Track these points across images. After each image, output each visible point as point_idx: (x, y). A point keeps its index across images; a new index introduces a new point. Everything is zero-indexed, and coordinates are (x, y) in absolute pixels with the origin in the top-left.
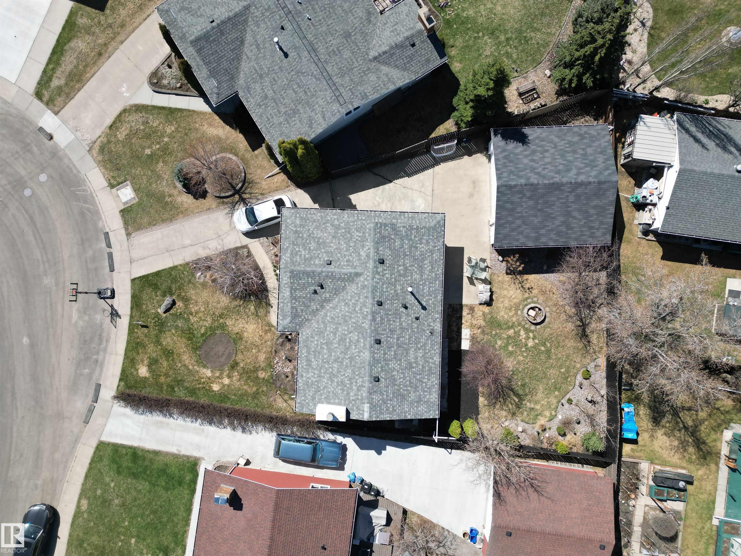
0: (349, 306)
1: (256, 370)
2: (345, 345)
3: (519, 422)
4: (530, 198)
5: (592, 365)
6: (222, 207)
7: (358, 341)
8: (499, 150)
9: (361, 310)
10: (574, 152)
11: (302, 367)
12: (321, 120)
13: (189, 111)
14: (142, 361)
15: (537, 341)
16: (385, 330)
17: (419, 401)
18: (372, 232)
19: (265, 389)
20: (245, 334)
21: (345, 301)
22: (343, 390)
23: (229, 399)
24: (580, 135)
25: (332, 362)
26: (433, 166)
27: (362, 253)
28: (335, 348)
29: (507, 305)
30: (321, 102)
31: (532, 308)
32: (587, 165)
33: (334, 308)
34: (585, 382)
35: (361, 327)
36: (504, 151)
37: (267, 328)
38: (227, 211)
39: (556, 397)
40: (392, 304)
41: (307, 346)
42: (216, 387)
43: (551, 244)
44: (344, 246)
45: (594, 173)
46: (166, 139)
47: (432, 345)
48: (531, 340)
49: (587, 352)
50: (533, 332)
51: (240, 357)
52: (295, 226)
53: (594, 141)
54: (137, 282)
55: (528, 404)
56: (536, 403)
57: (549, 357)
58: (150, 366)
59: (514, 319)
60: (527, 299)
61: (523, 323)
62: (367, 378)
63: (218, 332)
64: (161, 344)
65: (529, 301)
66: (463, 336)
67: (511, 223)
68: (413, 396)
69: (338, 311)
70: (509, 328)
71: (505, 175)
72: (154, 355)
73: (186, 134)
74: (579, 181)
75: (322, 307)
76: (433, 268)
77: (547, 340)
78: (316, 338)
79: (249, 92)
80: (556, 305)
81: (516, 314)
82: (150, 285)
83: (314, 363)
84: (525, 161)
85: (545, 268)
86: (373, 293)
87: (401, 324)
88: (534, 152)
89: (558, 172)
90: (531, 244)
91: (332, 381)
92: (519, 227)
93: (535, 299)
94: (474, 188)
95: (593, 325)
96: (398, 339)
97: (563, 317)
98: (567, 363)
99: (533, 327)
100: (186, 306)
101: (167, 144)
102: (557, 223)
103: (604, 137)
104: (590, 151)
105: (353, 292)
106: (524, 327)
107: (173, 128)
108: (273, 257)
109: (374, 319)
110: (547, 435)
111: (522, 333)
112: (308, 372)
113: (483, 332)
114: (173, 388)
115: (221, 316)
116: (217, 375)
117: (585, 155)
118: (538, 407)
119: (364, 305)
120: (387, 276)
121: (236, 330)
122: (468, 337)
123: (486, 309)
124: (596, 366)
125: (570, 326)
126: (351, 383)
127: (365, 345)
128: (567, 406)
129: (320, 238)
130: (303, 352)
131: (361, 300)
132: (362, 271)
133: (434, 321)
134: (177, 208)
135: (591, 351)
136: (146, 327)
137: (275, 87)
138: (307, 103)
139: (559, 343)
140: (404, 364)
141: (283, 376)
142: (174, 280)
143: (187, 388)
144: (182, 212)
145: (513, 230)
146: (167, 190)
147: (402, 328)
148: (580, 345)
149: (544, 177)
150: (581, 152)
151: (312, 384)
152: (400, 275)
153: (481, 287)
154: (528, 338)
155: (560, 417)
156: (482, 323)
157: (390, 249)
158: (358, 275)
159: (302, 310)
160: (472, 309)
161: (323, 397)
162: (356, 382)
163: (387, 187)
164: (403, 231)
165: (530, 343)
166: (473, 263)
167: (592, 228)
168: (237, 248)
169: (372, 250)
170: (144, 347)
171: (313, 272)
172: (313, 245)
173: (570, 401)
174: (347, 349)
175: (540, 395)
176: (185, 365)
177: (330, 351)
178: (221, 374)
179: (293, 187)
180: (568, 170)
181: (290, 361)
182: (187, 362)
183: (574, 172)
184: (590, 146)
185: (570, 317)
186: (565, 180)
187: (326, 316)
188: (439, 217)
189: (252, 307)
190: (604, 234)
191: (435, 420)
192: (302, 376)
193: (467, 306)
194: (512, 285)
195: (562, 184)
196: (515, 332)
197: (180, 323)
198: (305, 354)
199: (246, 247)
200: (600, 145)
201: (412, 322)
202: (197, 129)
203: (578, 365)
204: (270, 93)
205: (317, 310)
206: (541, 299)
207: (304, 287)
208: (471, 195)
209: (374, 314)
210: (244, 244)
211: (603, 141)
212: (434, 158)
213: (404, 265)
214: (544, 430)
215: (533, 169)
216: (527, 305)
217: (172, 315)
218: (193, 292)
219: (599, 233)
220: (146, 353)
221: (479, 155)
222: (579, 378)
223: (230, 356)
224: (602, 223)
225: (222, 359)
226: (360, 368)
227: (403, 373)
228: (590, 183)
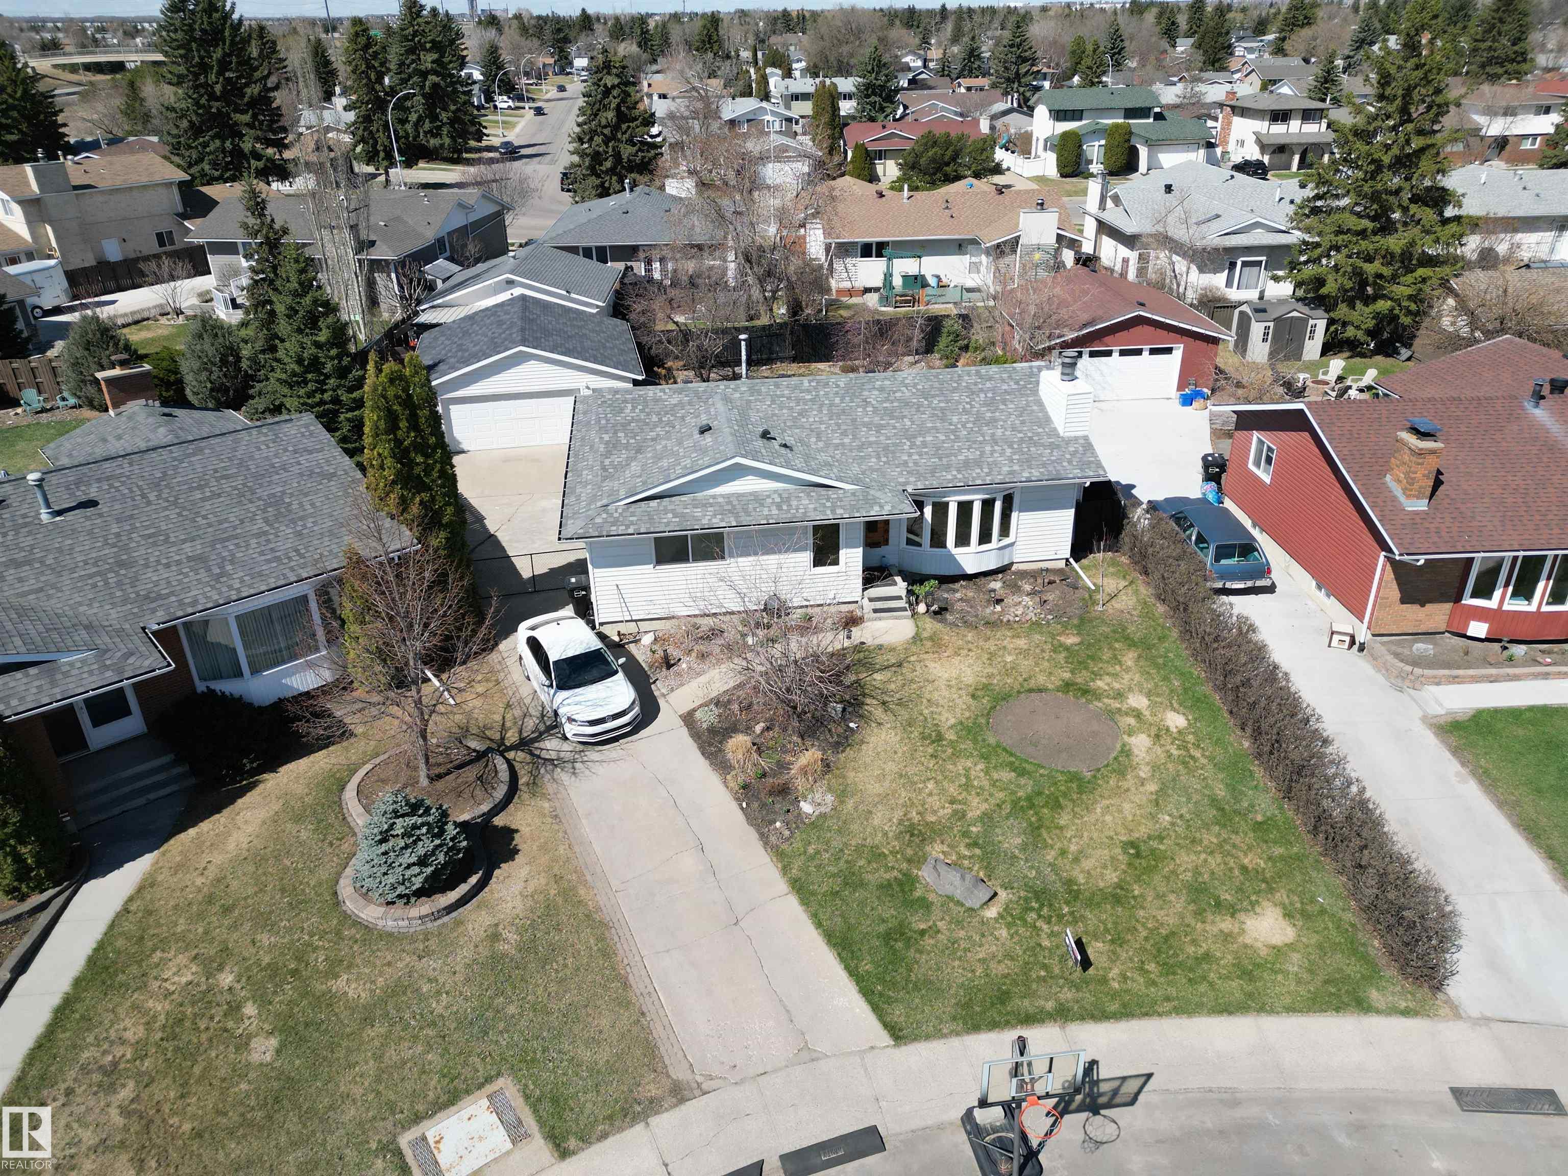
1: (1061, 648)
2: (900, 408)
11: (988, 474)
14: (1227, 937)
19: (1106, 629)
21: (795, 418)
25: (951, 424)
28: (913, 423)
41: (933, 472)
42: (1176, 721)
46: (225, 980)
54: (898, 1013)
58: (1230, 909)
63: (992, 741)
64: (1123, 887)
69: (823, 427)
72: (1178, 902)
73: (227, 911)
78: (905, 458)
79: (160, 597)
82: (895, 958)
91: (995, 420)
100: (938, 831)
101: (247, 975)
105: (769, 406)
107: (182, 962)
115: (934, 739)
116: (1132, 721)
121: (963, 701)
126: (983, 391)
130: (949, 477)
131: (786, 392)
137: (177, 536)
138: (258, 476)
141: (1048, 605)
142: (849, 882)
143: (1233, 790)
151: (1018, 451)
161: (1040, 430)
162: (975, 384)
170: (1166, 941)
174: (906, 403)
176: (1157, 804)
177: (922, 432)
178: (1122, 714)
189: (879, 677)
197: (1011, 841)
198: (955, 473)
205: (831, 456)
210: (676, 721)
220: (1188, 930)
225: (1078, 718)
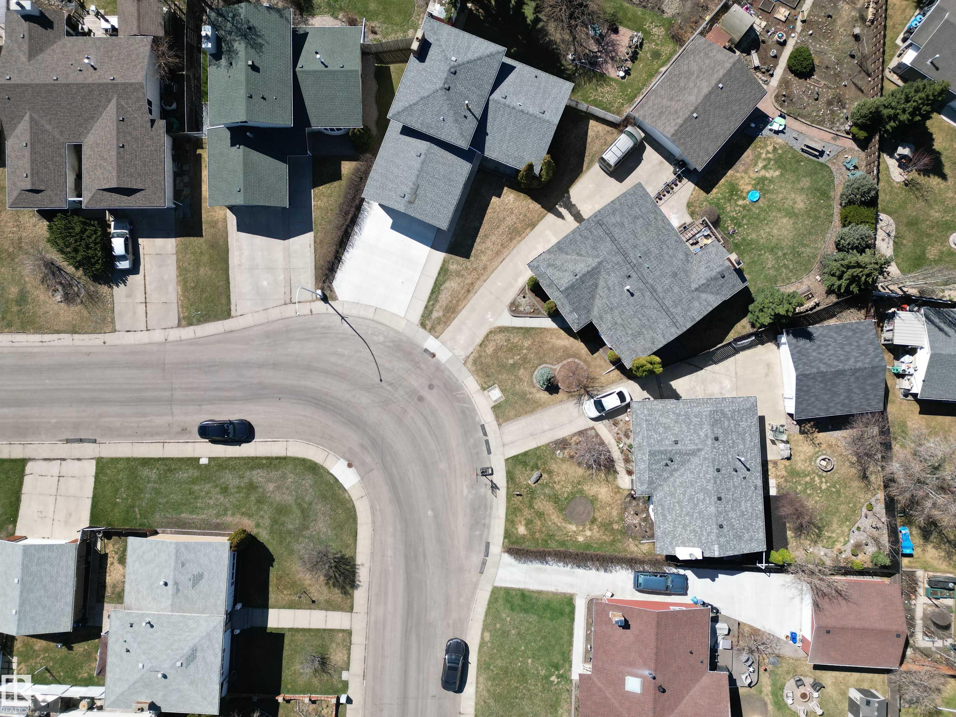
0: (694, 473)
1: (611, 523)
2: (694, 503)
3: (821, 548)
4: (821, 382)
5: (873, 499)
6: (571, 399)
7: (704, 499)
8: (793, 347)
9: (704, 476)
10: (850, 344)
11: (659, 520)
12: (662, 339)
13: (541, 329)
14: (521, 522)
15: (828, 484)
16: (723, 489)
17: (751, 539)
18: (708, 418)
19: (619, 537)
20: (600, 496)
21: (690, 470)
22: (695, 536)
23: (592, 547)
24: (853, 330)
25: (684, 516)
26: (734, 354)
27: (701, 433)
28: (686, 505)
29: (803, 458)
30: (661, 326)
31: (824, 460)
32: (862, 354)
33: (682, 475)
34: (869, 513)
35: (706, 489)
36: (796, 347)
37: (616, 490)
38: (575, 402)
39: (847, 526)
40: (727, 469)
41: (661, 505)
42: (581, 539)
43: (838, 413)
44: (685, 429)
45: (867, 361)
46: (525, 351)
47: (756, 496)
48: (824, 484)
49: (869, 489)
50: (823, 477)
51: (597, 514)
52: (645, 416)
53: (863, 335)
54: (510, 461)
55: (826, 533)
56: (833, 532)
57: (839, 496)
58: (526, 525)
59: (809, 469)
60: (818, 452)
61: (817, 471)
62: (714, 526)
63: (577, 495)
64: (533, 508)
65: (820, 453)
66: (771, 485)
67: (807, 400)
68: (746, 536)
69: (685, 477)
70: (806, 476)
71: (800, 366)
72: (529, 517)
73: (540, 346)
74: (858, 367)
75: (672, 475)
76: (752, 439)
77: (836, 482)
78: (668, 498)
79: (602, 320)
80: (841, 455)
81: (811, 464)
82: (521, 463)
83: (669, 518)
84: (814, 354)
85: (830, 427)
86: (713, 463)
87: (734, 484)
88: (819, 347)
89: (840, 361)
90: (823, 415)
91: (686, 530)
92: (814, 402)
93: (824, 452)
94: (769, 369)
95: (871, 469)
96: (733, 495)
97: (847, 464)
98: (854, 500)
99: (824, 474)
100: (551, 477)
101: (526, 354)
102: (842, 397)
103: (871, 330)
104: (862, 342)
105: (697, 463)
106: (817, 474)
107: (530, 343)
108: (615, 435)
109: (715, 483)
110: (843, 556)
111: (817, 478)
112: (665, 524)
113: (786, 481)
114: (546, 541)
115: (579, 483)
116: (581, 529)
117: (859, 346)
118: (834, 535)
119: (707, 472)
120: (722, 449)
121: (592, 493)
122: (774, 485)
123: (787, 463)
124: (876, 500)
125: (853, 471)
126: (702, 531)
127: (710, 502)
128: (856, 532)
129: (665, 424)
130: (659, 509)
131: (704, 469)
132: (702, 447)
133: (756, 479)
134: (537, 403)
135: (872, 488)
136: (520, 495)
137: (623, 317)
138: (650, 327)
139: (846, 484)
140: (738, 514)
141: (633, 527)
142: (539, 458)
143: (557, 541)
144: (540, 405)
145: (809, 405)
146: (527, 389)
147: (735, 487)
148: (863, 485)
149: (830, 366)
150: (855, 344)
151: (669, 532)
152: (730, 447)
153: (782, 446)
154: (822, 482)
155: (852, 542)
156: (784, 473)
157: (722, 429)
158: (699, 450)
159: (656, 479)
160: (775, 463)
161: (679, 542)
162: (706, 530)
163: (700, 373)
164: (729, 413)
165: (824, 486)
166: (774, 429)
167: (868, 399)
168: (586, 430)
169: (709, 431)
170: (521, 511)
171: (666, 451)
172: (661, 430)
173: (859, 529)
174: (696, 505)
175: (835, 526)
176: (554, 523)
177: (681, 506)
178: (584, 528)
179: (625, 379)
180: (848, 360)
181: (637, 515)
182: (556, 520)
183: (852, 360)
184: (862, 339)
185: (854, 464)
186: (847, 367)
187: (675, 481)
188: (752, 400)
189: (603, 475)
190: (878, 403)
191: (762, 552)
192: (660, 527)
193: (771, 461)
194: (805, 442)
195: (845, 371)
196: (811, 479)
197: (547, 491)
199: (593, 428)
200: (869, 337)
201: (741, 481)
202: (548, 342)
203: (863, 501)
204: (619, 321)
205: (668, 477)
206: (829, 451)
207: (658, 462)
208: (767, 375)
209: (715, 478)
210: (591, 426)
211: (870, 334)
212: (734, 348)
213: (732, 439)
214: (841, 553)
215: (821, 361)
216: (818, 457)
217: (540, 484)
218: (554, 466)
219: (874, 403)
220: (523, 516)
221: (769, 343)
222: (864, 510)
223: (589, 513)
224: (875, 396)
225: (583, 517)
226: (708, 519)
227: (739, 520)
228: (865, 368)
